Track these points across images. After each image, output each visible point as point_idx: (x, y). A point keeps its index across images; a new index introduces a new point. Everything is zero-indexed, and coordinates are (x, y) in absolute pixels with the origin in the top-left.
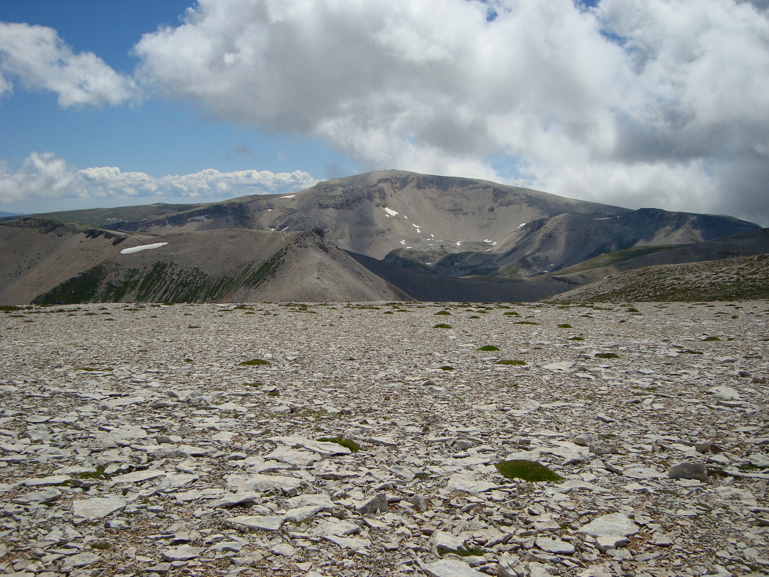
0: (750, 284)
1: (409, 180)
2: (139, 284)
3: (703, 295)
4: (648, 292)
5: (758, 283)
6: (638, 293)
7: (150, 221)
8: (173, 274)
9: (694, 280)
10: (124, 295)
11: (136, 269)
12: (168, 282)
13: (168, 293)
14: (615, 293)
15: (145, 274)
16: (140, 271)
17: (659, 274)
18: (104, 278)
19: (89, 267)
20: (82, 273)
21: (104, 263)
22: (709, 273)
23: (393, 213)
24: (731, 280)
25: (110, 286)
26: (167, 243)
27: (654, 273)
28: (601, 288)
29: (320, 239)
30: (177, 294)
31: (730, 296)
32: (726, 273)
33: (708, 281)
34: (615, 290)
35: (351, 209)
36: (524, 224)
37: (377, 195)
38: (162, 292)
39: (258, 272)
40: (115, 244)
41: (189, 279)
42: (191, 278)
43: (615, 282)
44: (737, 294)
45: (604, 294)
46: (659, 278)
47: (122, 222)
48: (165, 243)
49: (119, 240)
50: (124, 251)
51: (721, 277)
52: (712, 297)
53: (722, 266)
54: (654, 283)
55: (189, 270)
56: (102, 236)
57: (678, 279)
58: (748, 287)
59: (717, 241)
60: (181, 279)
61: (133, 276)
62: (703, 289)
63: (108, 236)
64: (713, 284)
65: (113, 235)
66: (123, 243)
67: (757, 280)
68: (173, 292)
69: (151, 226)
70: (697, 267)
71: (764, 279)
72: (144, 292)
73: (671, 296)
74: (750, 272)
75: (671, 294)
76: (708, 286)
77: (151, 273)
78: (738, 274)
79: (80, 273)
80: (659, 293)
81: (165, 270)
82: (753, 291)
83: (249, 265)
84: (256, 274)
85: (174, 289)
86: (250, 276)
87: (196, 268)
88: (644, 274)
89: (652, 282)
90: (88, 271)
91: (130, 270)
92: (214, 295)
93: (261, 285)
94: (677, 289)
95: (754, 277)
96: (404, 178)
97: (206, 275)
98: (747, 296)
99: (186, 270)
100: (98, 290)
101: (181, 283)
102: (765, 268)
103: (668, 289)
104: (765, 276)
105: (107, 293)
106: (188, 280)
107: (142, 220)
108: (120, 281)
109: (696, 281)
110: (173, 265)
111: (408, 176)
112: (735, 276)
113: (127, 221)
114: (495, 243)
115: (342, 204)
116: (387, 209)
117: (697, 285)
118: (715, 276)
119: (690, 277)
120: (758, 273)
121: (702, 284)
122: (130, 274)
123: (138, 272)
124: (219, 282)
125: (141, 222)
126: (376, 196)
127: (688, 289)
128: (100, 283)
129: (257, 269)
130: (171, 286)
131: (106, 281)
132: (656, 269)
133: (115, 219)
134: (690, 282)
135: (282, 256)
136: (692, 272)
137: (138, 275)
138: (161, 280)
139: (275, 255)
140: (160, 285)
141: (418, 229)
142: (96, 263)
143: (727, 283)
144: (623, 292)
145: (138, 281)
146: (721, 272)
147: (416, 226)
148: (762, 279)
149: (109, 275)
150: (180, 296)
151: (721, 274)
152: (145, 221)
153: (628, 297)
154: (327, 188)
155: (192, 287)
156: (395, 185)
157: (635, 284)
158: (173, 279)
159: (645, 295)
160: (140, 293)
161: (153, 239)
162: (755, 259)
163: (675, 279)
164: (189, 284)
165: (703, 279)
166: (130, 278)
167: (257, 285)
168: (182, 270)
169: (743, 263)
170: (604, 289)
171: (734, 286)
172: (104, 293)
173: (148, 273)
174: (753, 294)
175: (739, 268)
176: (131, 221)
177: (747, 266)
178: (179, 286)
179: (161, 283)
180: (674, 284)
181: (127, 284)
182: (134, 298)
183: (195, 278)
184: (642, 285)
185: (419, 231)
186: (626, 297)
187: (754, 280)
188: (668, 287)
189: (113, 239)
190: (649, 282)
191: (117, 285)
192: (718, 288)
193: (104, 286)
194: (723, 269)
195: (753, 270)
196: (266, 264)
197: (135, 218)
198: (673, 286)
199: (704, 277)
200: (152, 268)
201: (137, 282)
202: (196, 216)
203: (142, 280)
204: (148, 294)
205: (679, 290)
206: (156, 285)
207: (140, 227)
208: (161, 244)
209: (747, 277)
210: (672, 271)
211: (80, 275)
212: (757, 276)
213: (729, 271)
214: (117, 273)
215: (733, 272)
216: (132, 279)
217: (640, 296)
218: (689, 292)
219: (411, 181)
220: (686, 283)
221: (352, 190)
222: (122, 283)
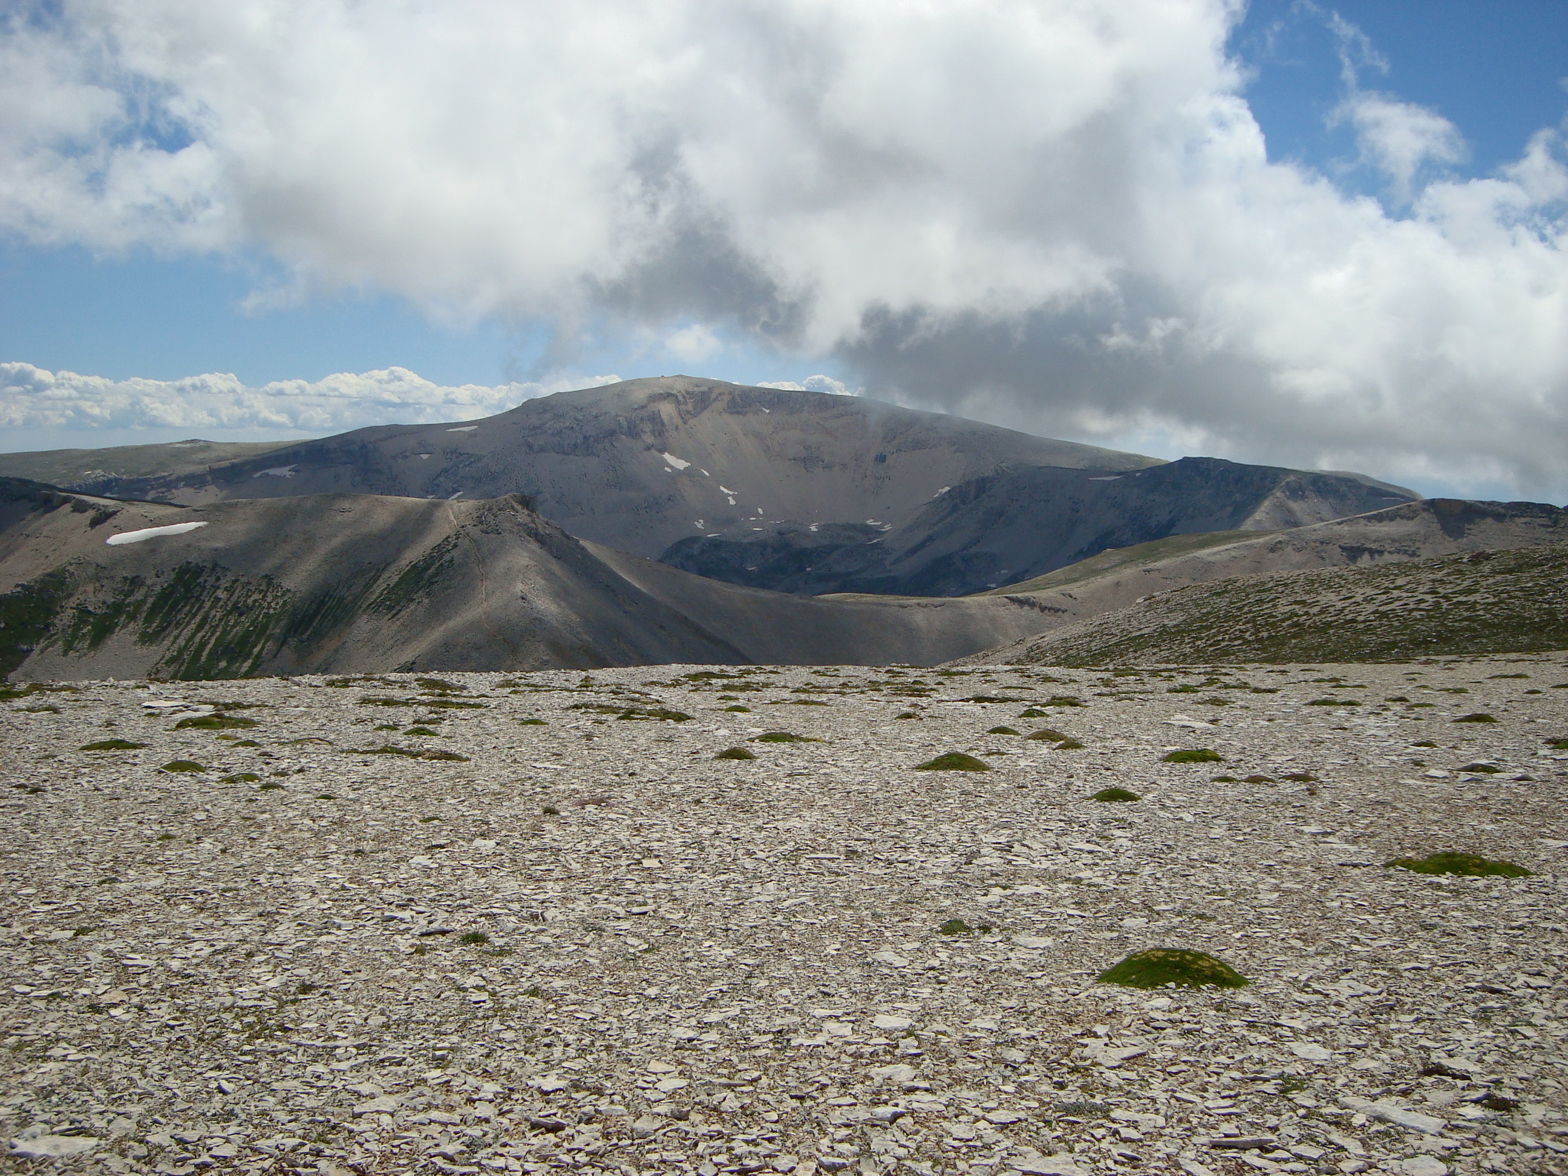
0: (1465, 614)
1: (713, 396)
2: (145, 608)
3: (1365, 638)
4: (1241, 631)
5: (1481, 613)
6: (1219, 632)
7: (174, 477)
8: (218, 588)
9: (1339, 605)
10: (113, 633)
11: (137, 577)
12: (208, 605)
13: (207, 627)
14: (1168, 633)
15: (158, 589)
16: (149, 582)
17: (1258, 591)
18: (71, 595)
19: (38, 573)
20: (22, 585)
21: (71, 564)
22: (1369, 591)
23: (681, 464)
24: (1422, 606)
25: (83, 612)
26: (205, 523)
27: (1248, 590)
28: (1134, 623)
29: (529, 515)
30: (224, 630)
31: (1425, 642)
32: (1407, 591)
33: (1371, 608)
34: (1164, 625)
35: (593, 454)
36: (947, 489)
37: (647, 427)
38: (193, 626)
39: (397, 584)
40: (95, 523)
41: (252, 599)
42: (255, 596)
43: (1162, 609)
44: (1439, 636)
45: (1142, 636)
46: (1261, 601)
47: (116, 480)
48: (201, 524)
49: (102, 518)
50: (115, 539)
51: (1398, 599)
52: (1385, 643)
53: (1396, 575)
54: (1250, 612)
55: (251, 580)
56: (67, 507)
57: (1303, 603)
58: (1462, 620)
59: (1339, 524)
60: (234, 598)
61: (132, 592)
62: (1362, 626)
63: (80, 508)
64: (1383, 615)
65: (92, 506)
66: (110, 522)
67: (1478, 607)
68: (217, 626)
69: (176, 488)
70: (1340, 577)
71: (1493, 604)
72: (154, 625)
73: (1293, 641)
74: (1459, 588)
75: (1294, 636)
76: (1372, 618)
77: (170, 586)
78: (1433, 592)
79: (17, 586)
80: (1265, 634)
81: (201, 580)
82: (1475, 630)
83: (378, 570)
84: (393, 588)
85: (221, 620)
86: (381, 594)
87: (266, 576)
88: (1226, 592)
89: (1246, 609)
90: (36, 582)
91: (126, 578)
92: (303, 633)
93: (403, 613)
94: (1304, 624)
95: (1471, 598)
96: (703, 393)
97: (288, 591)
98: (1462, 641)
99: (244, 579)
100: (56, 621)
101: (235, 607)
102: (1491, 581)
103: (1284, 624)
104: (1495, 597)
105: (77, 627)
106: (250, 601)
107: (157, 476)
108: (104, 603)
109: (1344, 608)
110: (218, 569)
111: (711, 389)
112: (1428, 597)
113: (125, 477)
114: (887, 527)
115: (575, 445)
116: (667, 456)
117: (1349, 617)
118: (1384, 597)
119: (1328, 597)
120: (1476, 591)
121: (1359, 613)
122: (126, 588)
123: (143, 584)
124: (314, 606)
125: (156, 479)
126: (646, 429)
127: (1329, 625)
128: (62, 607)
129: (396, 579)
130: (213, 612)
131: (73, 601)
132: (1251, 582)
133: (99, 472)
134: (1331, 609)
135: (449, 551)
136: (1331, 587)
137: (143, 591)
138: (193, 600)
139: (434, 548)
140: (190, 611)
141: (730, 498)
142: (53, 563)
143: (1415, 613)
144: (1183, 631)
145: (144, 601)
146: (1395, 588)
147: (726, 491)
148: (1489, 604)
149: (81, 589)
150: (232, 634)
151: (1396, 593)
152: (164, 477)
153: (1199, 643)
154: (545, 411)
155: (258, 615)
156: (683, 407)
157: (1208, 613)
158: (218, 599)
159: (1236, 639)
160: (146, 628)
161: (176, 514)
162: (1465, 560)
163: (1296, 602)
164: (251, 609)
165: (1358, 604)
166: (127, 596)
167: (394, 612)
168: (236, 581)
169: (1440, 569)
170: (1140, 623)
171: (1430, 618)
172: (69, 627)
173: (165, 585)
174: (1475, 637)
175: (1433, 581)
176: (134, 477)
177: (1449, 574)
178: (230, 613)
179: (192, 607)
180: (1296, 615)
181: (117, 609)
182: (134, 638)
183: (264, 596)
184: (1225, 616)
185: (732, 502)
186: (1194, 642)
187: (1473, 606)
188: (1283, 621)
189: (91, 514)
190: (1239, 609)
191: (99, 611)
192: (1396, 624)
193: (70, 612)
194: (1399, 582)
195: (1466, 583)
196: (414, 567)
197: (143, 470)
198: (1295, 619)
199: (1359, 598)
200: (173, 575)
201: (140, 604)
202: (272, 466)
203: (151, 600)
204: (164, 629)
205: (1309, 626)
206: (180, 610)
207: (153, 488)
208: (192, 525)
209: (1455, 600)
210: (1286, 585)
211: (19, 589)
212: (1477, 597)
213: (1414, 586)
214: (97, 584)
215: (1421, 589)
216: (131, 599)
217: (1223, 640)
218: (1331, 631)
219: (715, 400)
220: (1321, 612)
221: (596, 417)
222: (108, 607)
